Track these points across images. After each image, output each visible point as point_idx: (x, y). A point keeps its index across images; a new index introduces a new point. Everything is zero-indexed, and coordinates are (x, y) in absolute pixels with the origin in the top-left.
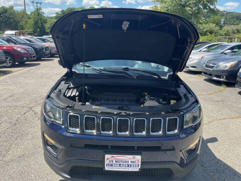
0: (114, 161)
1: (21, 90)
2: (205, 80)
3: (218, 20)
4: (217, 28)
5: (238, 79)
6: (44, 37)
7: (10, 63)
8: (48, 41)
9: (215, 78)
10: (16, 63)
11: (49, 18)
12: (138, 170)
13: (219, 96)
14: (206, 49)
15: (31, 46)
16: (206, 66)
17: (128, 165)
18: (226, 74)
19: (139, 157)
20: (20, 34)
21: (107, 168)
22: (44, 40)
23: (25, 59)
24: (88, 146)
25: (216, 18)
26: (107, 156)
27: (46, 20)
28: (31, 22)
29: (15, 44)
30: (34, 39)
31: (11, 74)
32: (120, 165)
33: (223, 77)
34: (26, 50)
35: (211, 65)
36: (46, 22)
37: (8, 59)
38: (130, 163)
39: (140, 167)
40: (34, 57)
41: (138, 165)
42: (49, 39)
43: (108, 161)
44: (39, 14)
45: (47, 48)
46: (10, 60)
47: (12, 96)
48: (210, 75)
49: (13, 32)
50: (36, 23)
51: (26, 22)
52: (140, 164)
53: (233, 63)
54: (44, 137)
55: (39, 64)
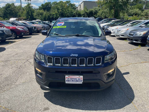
0: (70, 79)
1: (22, 51)
2: (129, 43)
3: (141, 6)
4: (140, 11)
5: (147, 41)
6: (33, 21)
7: (14, 36)
8: (36, 23)
9: (135, 42)
10: (18, 37)
11: (35, 9)
12: (82, 83)
13: (136, 52)
14: (130, 25)
15: (26, 27)
16: (129, 35)
17: (77, 81)
18: (141, 39)
19: (82, 77)
20: (19, 20)
21: (66, 82)
22: (33, 23)
23: (23, 34)
24: (57, 72)
25: (140, 5)
26: (66, 76)
27: (34, 11)
28: (25, 12)
29: (17, 25)
30: (27, 22)
31: (15, 43)
32: (73, 81)
33: (139, 41)
34: (23, 29)
35: (132, 34)
36: (34, 12)
37: (13, 34)
38: (77, 80)
39: (82, 82)
40: (28, 33)
41: (82, 81)
42: (36, 22)
43: (67, 79)
44: (29, 7)
45: (35, 27)
46: (14, 35)
47: (17, 54)
48: (132, 40)
49: (15, 19)
50: (28, 13)
51: (22, 13)
52: (82, 80)
53: (145, 32)
54: (35, 69)
55: (31, 37)
